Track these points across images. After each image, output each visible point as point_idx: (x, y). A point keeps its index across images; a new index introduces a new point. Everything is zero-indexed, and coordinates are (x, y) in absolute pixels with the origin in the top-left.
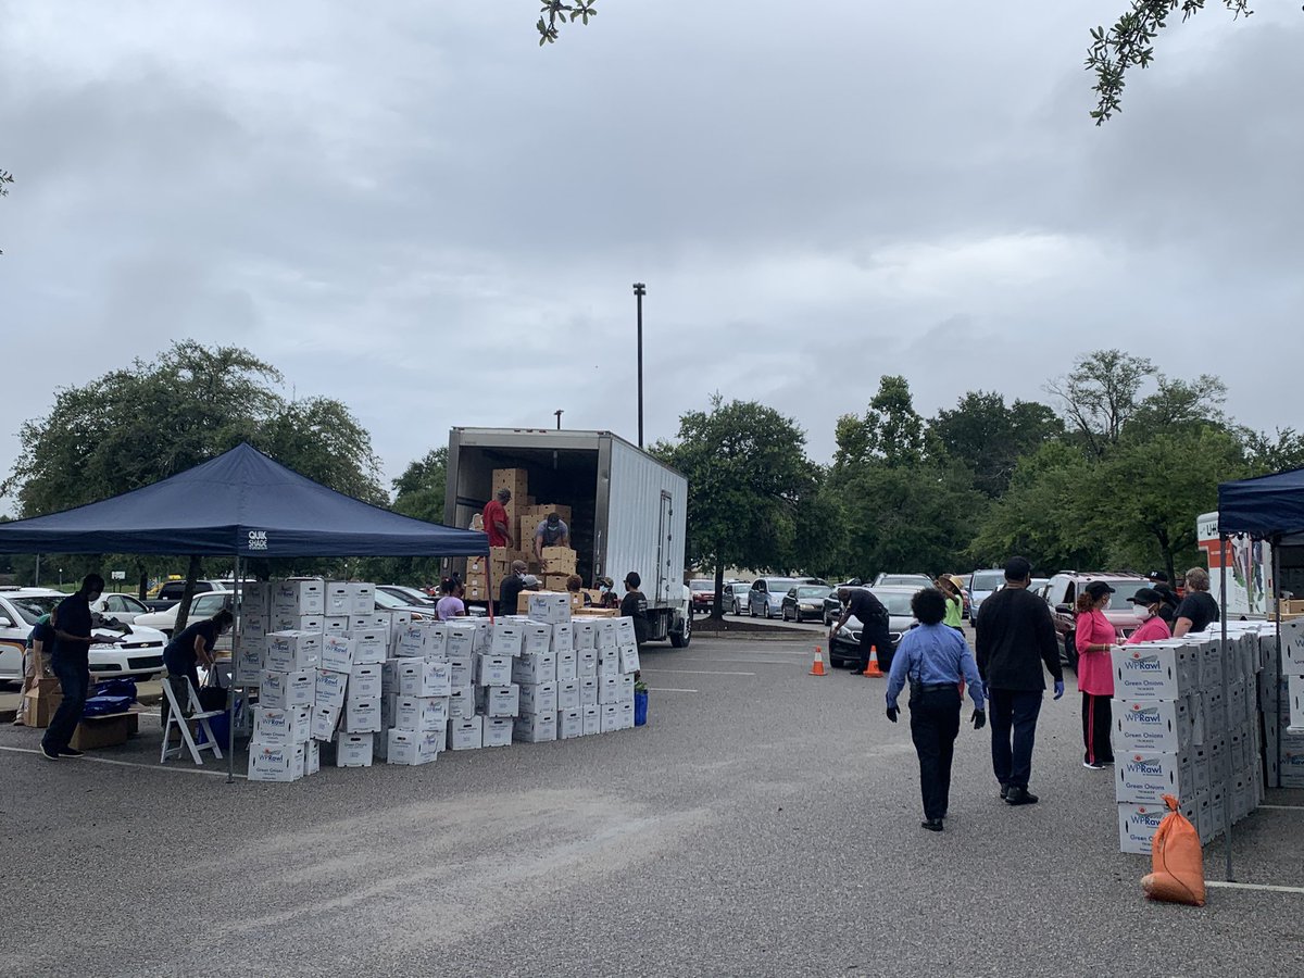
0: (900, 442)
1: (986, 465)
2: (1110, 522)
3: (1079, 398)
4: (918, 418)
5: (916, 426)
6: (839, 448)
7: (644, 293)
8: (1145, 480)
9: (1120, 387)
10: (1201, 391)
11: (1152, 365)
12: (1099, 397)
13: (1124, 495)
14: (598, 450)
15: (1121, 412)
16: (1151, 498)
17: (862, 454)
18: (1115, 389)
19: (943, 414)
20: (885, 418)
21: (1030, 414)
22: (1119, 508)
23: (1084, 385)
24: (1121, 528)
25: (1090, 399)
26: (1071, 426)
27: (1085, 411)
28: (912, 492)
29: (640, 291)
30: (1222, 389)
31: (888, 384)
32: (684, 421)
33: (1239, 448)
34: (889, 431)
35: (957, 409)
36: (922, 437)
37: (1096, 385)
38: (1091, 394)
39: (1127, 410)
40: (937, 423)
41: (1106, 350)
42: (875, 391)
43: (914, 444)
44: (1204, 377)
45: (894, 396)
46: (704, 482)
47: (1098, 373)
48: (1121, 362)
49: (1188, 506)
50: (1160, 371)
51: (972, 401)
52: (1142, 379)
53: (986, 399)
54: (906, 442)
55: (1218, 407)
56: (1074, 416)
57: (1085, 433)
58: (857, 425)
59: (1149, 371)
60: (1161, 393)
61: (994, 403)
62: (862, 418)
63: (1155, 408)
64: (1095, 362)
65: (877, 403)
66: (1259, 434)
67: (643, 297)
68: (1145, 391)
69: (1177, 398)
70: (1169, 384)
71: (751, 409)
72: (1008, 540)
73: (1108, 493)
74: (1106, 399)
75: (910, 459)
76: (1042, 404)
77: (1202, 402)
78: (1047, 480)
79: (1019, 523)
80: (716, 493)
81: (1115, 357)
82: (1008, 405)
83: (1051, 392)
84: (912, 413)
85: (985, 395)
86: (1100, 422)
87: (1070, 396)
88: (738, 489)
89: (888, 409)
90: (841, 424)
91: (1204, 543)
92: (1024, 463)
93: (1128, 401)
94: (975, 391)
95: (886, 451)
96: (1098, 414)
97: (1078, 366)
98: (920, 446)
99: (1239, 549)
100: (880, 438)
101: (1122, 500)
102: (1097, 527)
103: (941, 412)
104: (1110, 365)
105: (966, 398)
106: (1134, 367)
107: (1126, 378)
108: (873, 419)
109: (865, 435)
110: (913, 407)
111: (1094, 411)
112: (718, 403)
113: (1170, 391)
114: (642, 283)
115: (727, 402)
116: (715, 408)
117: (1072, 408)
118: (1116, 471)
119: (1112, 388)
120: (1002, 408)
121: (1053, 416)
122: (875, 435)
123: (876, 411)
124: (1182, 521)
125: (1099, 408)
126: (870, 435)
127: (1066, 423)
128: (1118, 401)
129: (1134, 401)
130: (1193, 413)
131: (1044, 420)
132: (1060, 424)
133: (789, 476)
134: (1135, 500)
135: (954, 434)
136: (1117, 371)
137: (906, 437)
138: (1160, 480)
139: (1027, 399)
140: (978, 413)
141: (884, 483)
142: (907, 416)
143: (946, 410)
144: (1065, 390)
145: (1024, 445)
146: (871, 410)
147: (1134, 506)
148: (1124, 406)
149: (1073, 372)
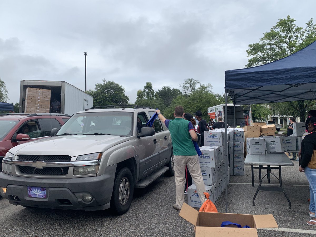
0: (150, 96)
1: (167, 101)
2: (190, 109)
3: (185, 88)
4: (154, 91)
5: (153, 93)
6: (138, 97)
7: (87, 55)
8: (197, 101)
9: (193, 86)
10: (208, 87)
11: (199, 81)
12: (189, 88)
13: (193, 104)
14: (61, 86)
15: (193, 91)
16: (198, 104)
17: (142, 98)
18: (192, 86)
19: (159, 91)
20: (147, 91)
21: (175, 91)
22: (192, 107)
23: (186, 85)
24: (192, 111)
25: (187, 88)
26: (183, 94)
27: (186, 90)
28: (151, 105)
29: (86, 54)
30: (212, 86)
31: (148, 83)
32: (96, 85)
33: (215, 97)
34: (148, 93)
35: (162, 89)
36: (154, 95)
37: (188, 85)
38: (187, 87)
39: (194, 90)
40: (158, 92)
41: (190, 78)
42: (145, 85)
43: (153, 96)
44: (209, 84)
45: (149, 86)
46: (100, 99)
47: (189, 83)
48: (193, 81)
49: (206, 106)
50: (200, 83)
51: (165, 88)
52: (197, 84)
53: (167, 88)
54: (151, 96)
55: (211, 90)
56: (184, 91)
57: (186, 95)
58: (141, 92)
59: (198, 83)
60: (200, 87)
61: (169, 89)
62: (142, 91)
63: (199, 90)
64: (188, 80)
65: (146, 88)
66: (219, 94)
67: (86, 56)
68: (197, 86)
69: (203, 88)
70: (202, 85)
71: (112, 83)
72: (170, 115)
73: (190, 103)
74: (190, 88)
75: (152, 99)
76: (178, 89)
77: (208, 89)
78: (178, 102)
79: (172, 111)
80: (103, 102)
81: (192, 80)
82: (171, 89)
83: (180, 86)
84: (152, 90)
85: (167, 87)
86: (188, 92)
87: (183, 87)
88: (108, 101)
89: (148, 89)
90: (138, 92)
91: (209, 114)
92: (174, 100)
93: (194, 89)
94: (165, 86)
95: (147, 97)
96: (189, 91)
97: (185, 81)
98: (154, 97)
99: (217, 115)
100: (146, 95)
101: (192, 105)
102: (187, 111)
103: (158, 90)
104: (191, 81)
105: (163, 87)
106: (195, 82)
107: (194, 84)
108: (145, 91)
109: (143, 94)
110: (153, 89)
111: (188, 90)
112: (105, 81)
113: (202, 87)
114: (86, 52)
115: (107, 81)
116: (104, 83)
117: (184, 90)
118: (191, 99)
119: (191, 86)
120: (170, 90)
121: (180, 92)
122: (145, 94)
123: (145, 89)
124: (204, 109)
125: (189, 90)
126: (144, 94)
127: (182, 93)
128: (192, 89)
129: (195, 89)
130: (206, 91)
131: (178, 92)
132: (181, 93)
133: (120, 99)
134: (195, 105)
135: (161, 95)
136: (192, 82)
137: (151, 95)
138: (200, 101)
139: (175, 88)
140: (166, 90)
141: (145, 103)
142: (151, 90)
143: (159, 90)
144: (182, 86)
145: (174, 97)
146: (144, 89)
147: (195, 106)
148: (193, 90)
149: (184, 82)
